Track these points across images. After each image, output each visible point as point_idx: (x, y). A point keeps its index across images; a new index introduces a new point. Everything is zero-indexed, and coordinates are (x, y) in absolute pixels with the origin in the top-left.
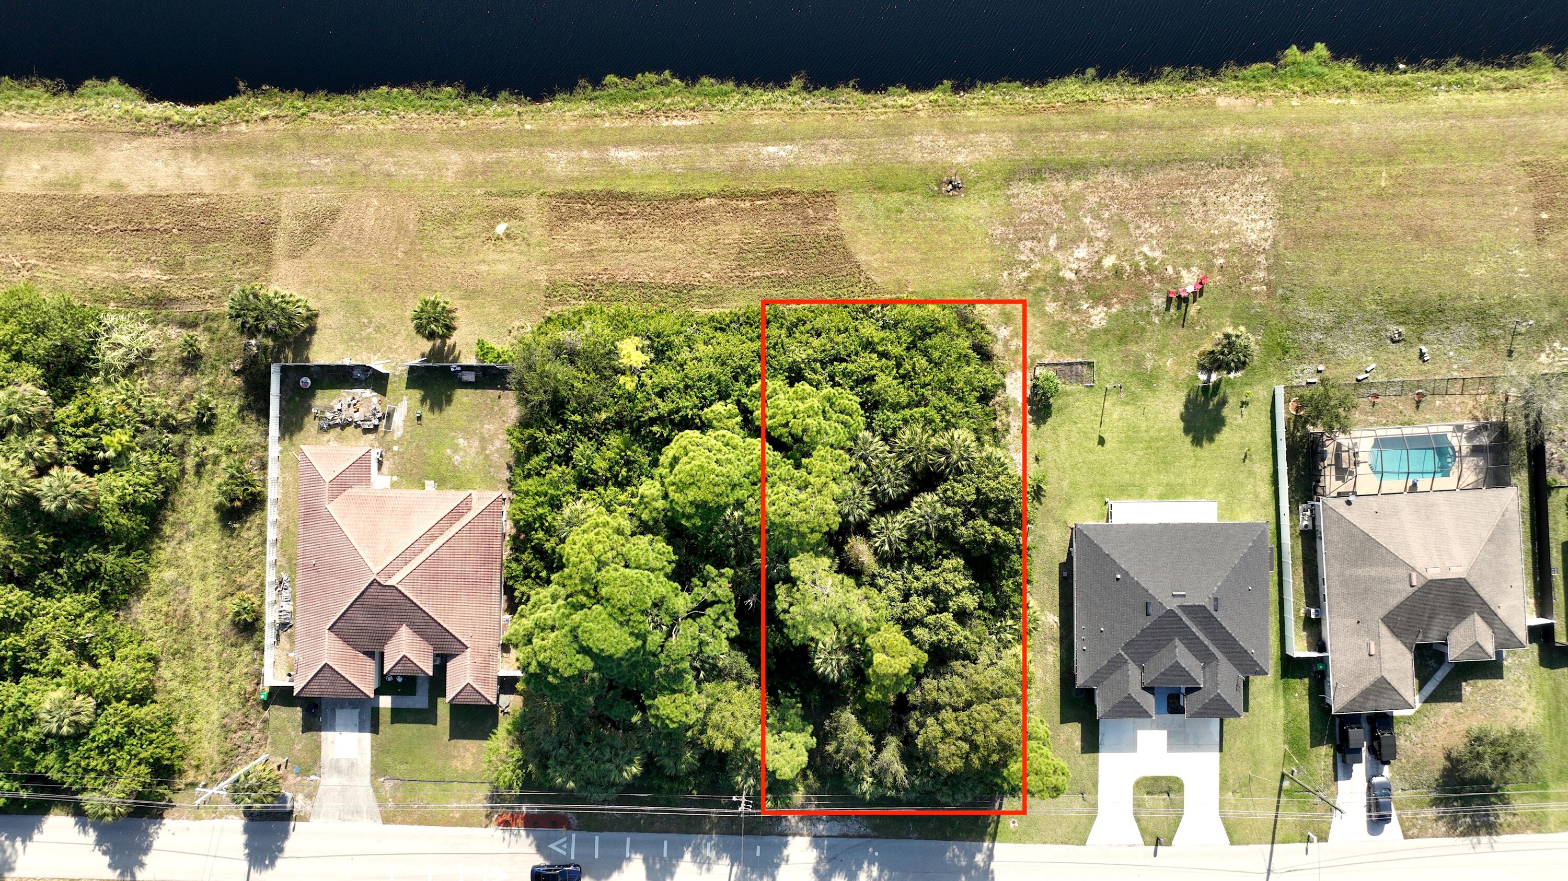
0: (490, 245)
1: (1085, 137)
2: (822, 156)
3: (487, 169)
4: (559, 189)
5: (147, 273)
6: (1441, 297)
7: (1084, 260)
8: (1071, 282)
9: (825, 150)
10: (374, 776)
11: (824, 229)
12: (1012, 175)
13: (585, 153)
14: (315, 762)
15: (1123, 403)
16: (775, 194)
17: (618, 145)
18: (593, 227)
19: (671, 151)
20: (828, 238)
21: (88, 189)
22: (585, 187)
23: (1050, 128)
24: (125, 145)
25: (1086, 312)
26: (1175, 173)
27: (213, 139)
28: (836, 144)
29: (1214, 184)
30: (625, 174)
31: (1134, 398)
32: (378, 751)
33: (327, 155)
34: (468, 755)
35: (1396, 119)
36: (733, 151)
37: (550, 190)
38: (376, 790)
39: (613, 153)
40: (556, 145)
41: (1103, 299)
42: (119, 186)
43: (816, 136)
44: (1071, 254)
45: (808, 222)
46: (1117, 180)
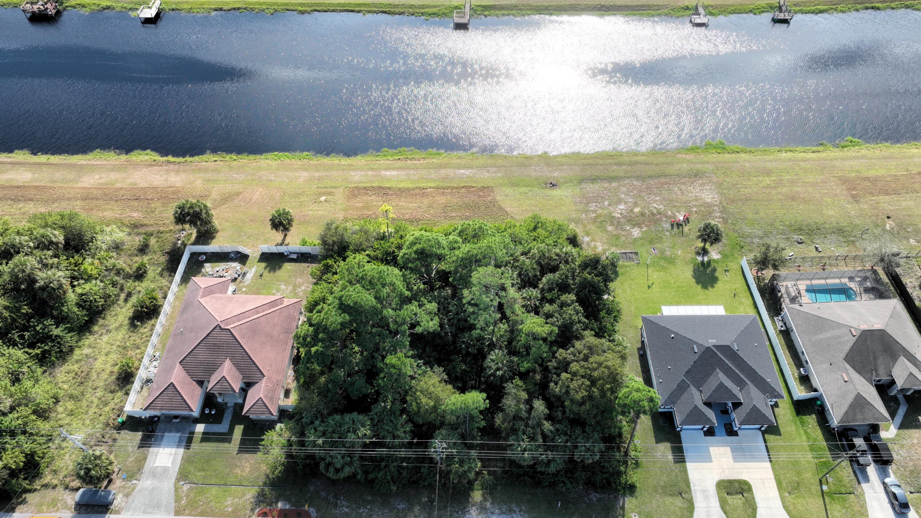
0: (316, 204)
1: (615, 167)
2: (487, 174)
3: (320, 179)
4: (355, 185)
5: (135, 215)
6: (816, 223)
7: (623, 209)
8: (618, 218)
9: (488, 171)
10: (178, 480)
11: (489, 198)
12: (581, 181)
13: (370, 173)
14: (139, 470)
15: (658, 271)
16: (464, 187)
17: (386, 170)
18: (370, 198)
19: (412, 172)
20: (490, 202)
21: (118, 185)
22: (368, 185)
23: (597, 164)
24: (145, 169)
25: (628, 230)
26: (663, 180)
27: (187, 167)
28: (494, 169)
29: (684, 184)
30: (389, 180)
31: (663, 269)
32: (186, 461)
33: (242, 173)
34: (247, 464)
35: (765, 161)
36: (443, 172)
37: (350, 186)
38: (176, 490)
39: (383, 172)
40: (355, 170)
41: (638, 225)
42: (135, 184)
43: (483, 167)
44: (617, 207)
45: (480, 196)
46: (635, 183)
